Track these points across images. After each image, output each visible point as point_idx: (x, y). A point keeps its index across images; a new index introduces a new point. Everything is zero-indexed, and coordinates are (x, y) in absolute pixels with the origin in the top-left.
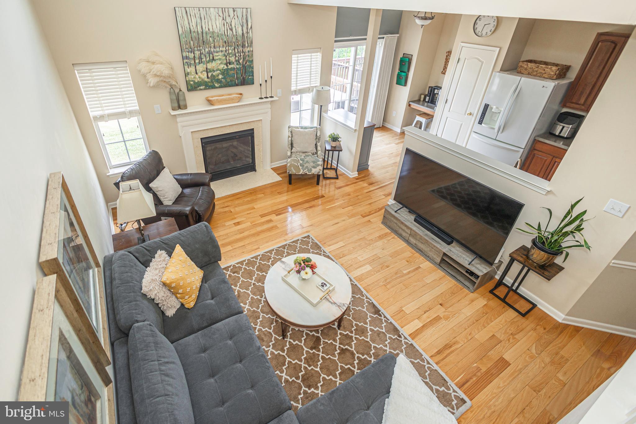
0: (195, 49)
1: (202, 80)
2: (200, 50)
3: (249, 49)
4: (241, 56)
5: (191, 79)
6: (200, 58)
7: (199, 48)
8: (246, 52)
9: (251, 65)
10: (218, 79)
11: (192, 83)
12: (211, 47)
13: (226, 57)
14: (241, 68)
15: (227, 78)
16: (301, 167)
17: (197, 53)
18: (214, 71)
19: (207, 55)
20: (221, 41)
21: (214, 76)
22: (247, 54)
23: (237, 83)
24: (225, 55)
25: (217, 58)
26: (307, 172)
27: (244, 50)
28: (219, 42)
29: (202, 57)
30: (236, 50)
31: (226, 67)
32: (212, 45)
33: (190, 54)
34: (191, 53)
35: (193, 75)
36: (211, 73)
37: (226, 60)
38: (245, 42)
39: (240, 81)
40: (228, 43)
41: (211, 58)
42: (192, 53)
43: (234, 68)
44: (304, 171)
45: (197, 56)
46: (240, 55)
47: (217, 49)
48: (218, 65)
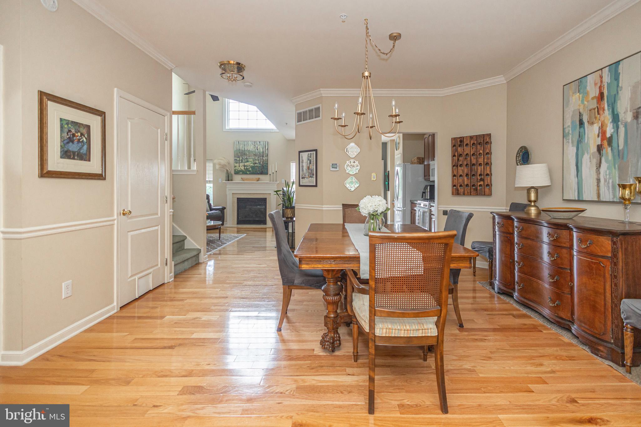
0: (240, 156)
1: (242, 170)
2: (242, 157)
4: (261, 161)
5: (236, 169)
6: (242, 160)
8: (264, 159)
9: (267, 165)
10: (249, 170)
13: (254, 160)
14: (261, 166)
15: (254, 170)
17: (241, 158)
18: (248, 166)
19: (245, 159)
20: (252, 154)
21: (247, 169)
23: (258, 173)
25: (250, 161)
30: (259, 158)
31: (253, 165)
32: (248, 155)
33: (238, 158)
35: (238, 167)
36: (246, 167)
37: (254, 162)
38: (264, 155)
39: (261, 172)
40: (256, 155)
41: (247, 161)
43: (257, 166)
45: (240, 159)
47: (250, 157)
48: (250, 164)
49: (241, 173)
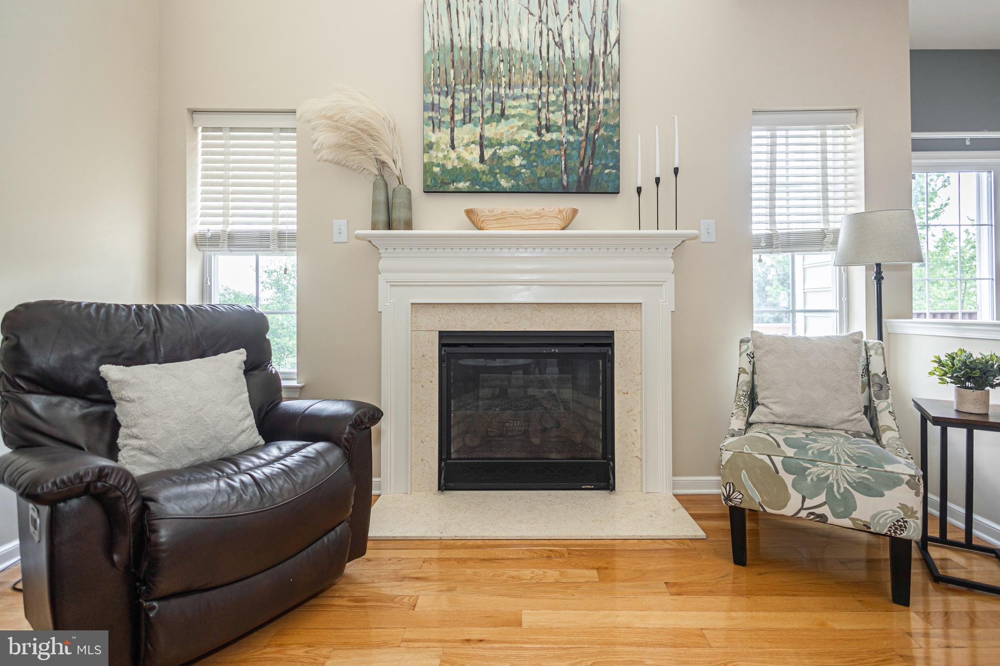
0: (457, 87)
1: (466, 165)
2: (470, 92)
3: (607, 94)
4: (582, 110)
5: (435, 161)
6: (468, 110)
7: (467, 86)
8: (599, 102)
9: (612, 137)
10: (511, 168)
11: (436, 170)
12: (499, 86)
13: (540, 110)
14: (581, 142)
15: (537, 166)
16: (788, 479)
17: (462, 98)
18: (501, 145)
19: (488, 105)
20: (529, 71)
21: (500, 158)
22: (601, 106)
23: (565, 184)
24: (535, 106)
25: (513, 112)
26: (825, 510)
27: (594, 97)
28: (522, 73)
29: (473, 108)
30: (570, 96)
31: (535, 137)
32: (503, 79)
33: (442, 98)
34: (447, 96)
35: (443, 150)
36: (493, 150)
37: (539, 118)
38: (596, 75)
39: (576, 178)
40: (548, 78)
41: (498, 111)
42: (449, 97)
43: (560, 143)
44: (809, 503)
45: (460, 105)
46: (579, 108)
47: (516, 91)
48: (515, 129)
49: (462, 185)
